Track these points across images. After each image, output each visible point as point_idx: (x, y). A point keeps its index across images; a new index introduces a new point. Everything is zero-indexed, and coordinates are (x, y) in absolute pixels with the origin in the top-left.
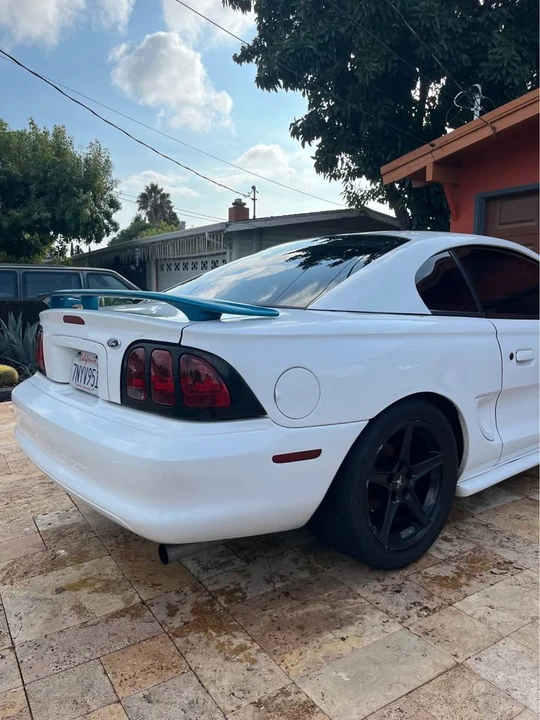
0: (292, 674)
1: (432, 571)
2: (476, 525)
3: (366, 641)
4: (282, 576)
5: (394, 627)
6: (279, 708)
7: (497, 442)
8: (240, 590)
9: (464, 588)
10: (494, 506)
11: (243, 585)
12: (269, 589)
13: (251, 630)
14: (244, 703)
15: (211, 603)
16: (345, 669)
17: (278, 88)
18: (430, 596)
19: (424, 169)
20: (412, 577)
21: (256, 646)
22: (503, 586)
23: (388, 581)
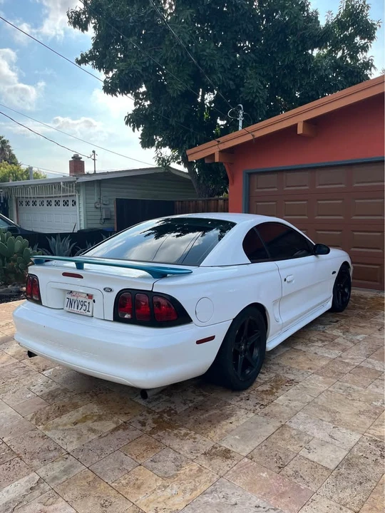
0: (215, 440)
1: (260, 388)
2: (273, 364)
3: (241, 423)
4: (191, 400)
5: (252, 415)
6: (214, 454)
7: (281, 322)
8: (172, 410)
9: (276, 394)
10: (279, 354)
11: (173, 407)
12: (186, 407)
13: (187, 426)
14: (199, 455)
15: (161, 417)
16: (237, 434)
17: (118, 94)
18: (263, 399)
19: (214, 154)
20: (251, 392)
21: (193, 433)
22: (292, 391)
23: (242, 396)
